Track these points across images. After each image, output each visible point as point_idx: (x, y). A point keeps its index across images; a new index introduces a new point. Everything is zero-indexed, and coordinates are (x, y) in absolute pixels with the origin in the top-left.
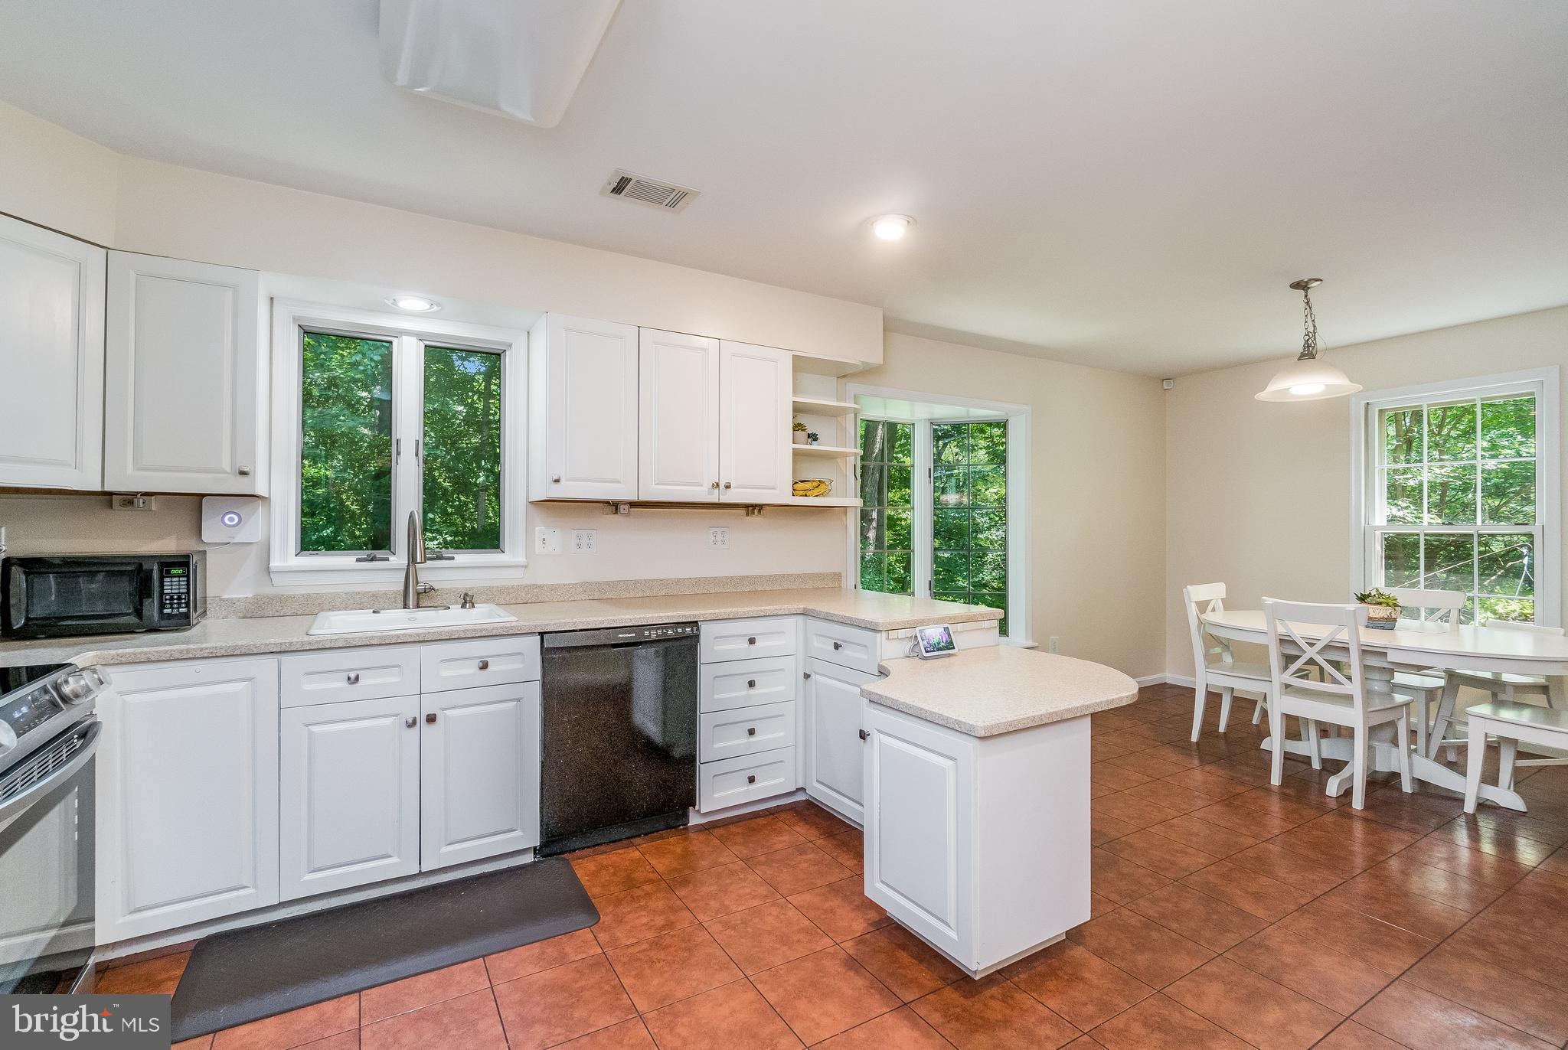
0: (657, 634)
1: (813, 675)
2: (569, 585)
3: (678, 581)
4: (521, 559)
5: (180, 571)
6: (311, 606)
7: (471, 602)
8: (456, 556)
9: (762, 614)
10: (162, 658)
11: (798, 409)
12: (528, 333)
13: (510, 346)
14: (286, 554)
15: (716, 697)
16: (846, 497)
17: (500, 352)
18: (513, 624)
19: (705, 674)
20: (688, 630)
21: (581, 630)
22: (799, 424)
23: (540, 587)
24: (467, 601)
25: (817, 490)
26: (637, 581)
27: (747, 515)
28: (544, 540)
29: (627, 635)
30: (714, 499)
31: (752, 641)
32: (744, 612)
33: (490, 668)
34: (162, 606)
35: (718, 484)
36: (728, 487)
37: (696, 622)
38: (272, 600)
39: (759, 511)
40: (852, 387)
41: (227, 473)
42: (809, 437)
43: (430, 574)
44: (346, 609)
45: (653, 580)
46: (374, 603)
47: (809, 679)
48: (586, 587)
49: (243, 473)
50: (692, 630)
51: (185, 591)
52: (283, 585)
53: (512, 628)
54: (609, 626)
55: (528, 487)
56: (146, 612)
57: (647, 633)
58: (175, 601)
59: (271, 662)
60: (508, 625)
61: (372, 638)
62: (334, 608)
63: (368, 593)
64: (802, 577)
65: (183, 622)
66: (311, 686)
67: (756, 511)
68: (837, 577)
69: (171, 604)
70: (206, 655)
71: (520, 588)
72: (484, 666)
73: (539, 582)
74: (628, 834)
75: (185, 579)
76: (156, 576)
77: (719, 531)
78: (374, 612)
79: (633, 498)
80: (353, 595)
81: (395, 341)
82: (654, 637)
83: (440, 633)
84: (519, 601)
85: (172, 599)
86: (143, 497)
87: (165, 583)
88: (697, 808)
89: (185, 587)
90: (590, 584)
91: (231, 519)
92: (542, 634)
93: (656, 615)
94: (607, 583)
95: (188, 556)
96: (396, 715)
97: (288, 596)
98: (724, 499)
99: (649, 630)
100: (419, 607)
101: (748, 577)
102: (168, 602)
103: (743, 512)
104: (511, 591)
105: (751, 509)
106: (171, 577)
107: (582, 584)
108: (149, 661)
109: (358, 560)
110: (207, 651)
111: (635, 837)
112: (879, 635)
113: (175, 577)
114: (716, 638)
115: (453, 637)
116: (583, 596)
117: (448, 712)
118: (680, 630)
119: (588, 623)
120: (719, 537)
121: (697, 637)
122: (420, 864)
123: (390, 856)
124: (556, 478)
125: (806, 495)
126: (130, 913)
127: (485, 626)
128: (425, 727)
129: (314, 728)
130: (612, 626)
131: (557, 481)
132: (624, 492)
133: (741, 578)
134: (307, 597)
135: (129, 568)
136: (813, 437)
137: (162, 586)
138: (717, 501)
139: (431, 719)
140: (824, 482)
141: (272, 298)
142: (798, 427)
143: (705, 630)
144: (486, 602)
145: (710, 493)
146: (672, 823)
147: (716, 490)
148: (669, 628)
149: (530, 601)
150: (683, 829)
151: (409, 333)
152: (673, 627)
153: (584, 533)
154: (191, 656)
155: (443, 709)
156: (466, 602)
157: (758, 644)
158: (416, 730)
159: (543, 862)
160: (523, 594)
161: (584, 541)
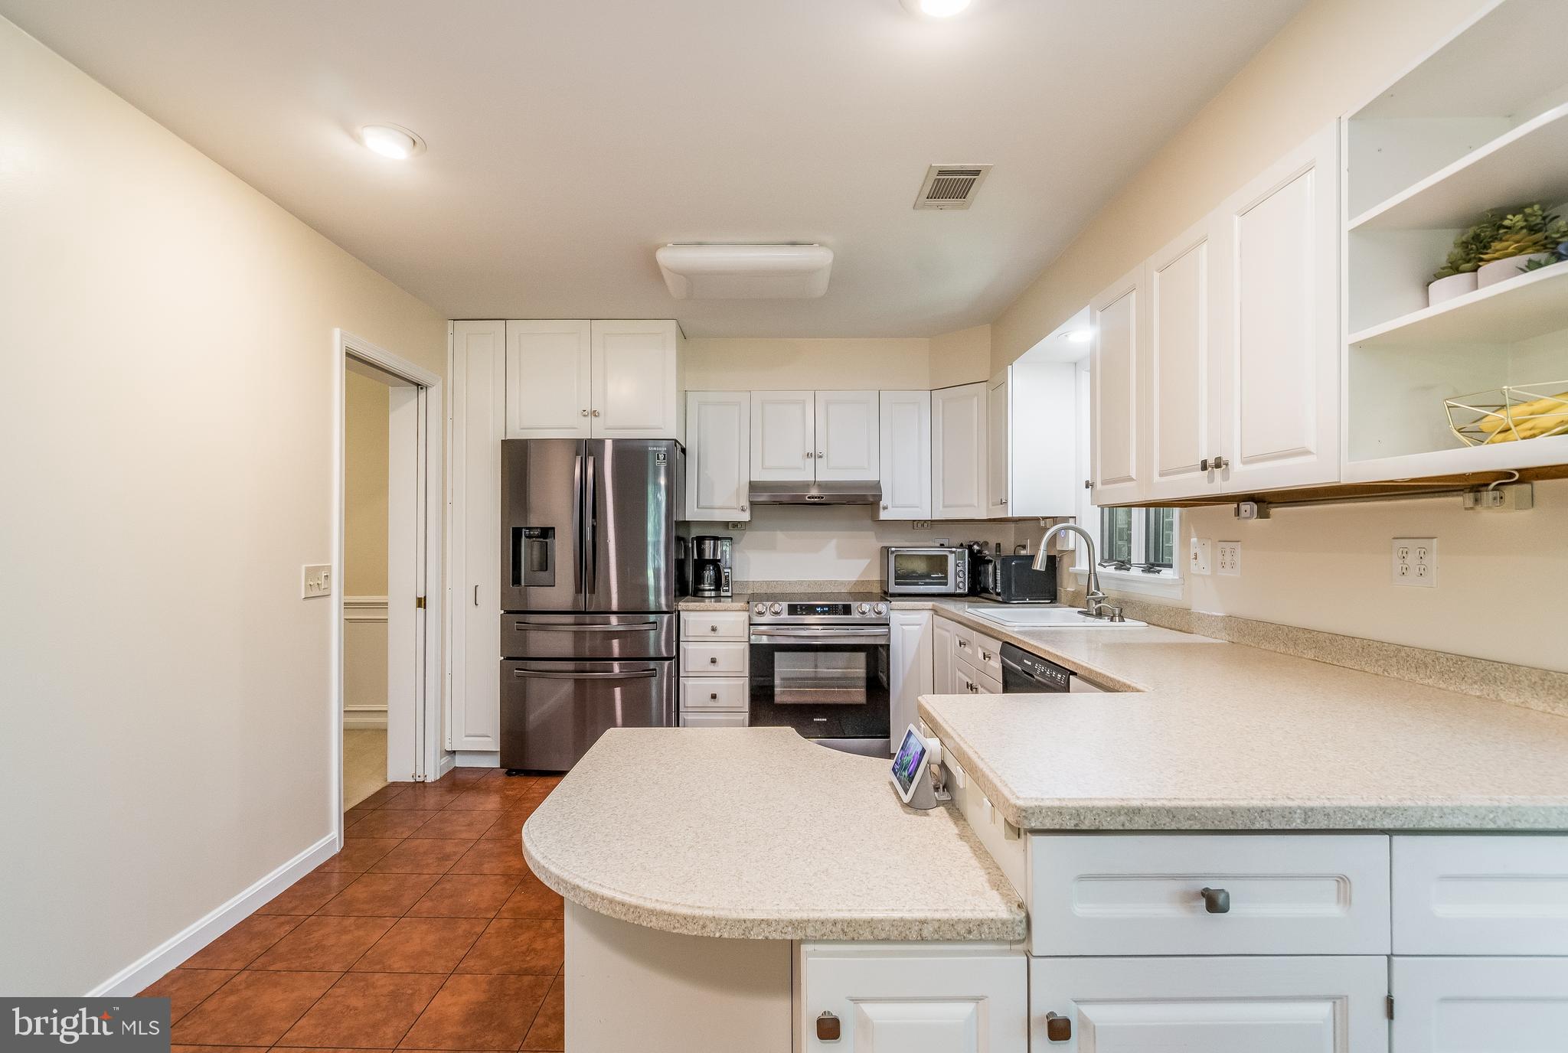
0: (1041, 670)
2: (1213, 616)
3: (1333, 638)
4: (1178, 578)
23: (1190, 614)
24: (1117, 614)
28: (1196, 554)
29: (1027, 662)
35: (1206, 464)
48: (1227, 622)
57: (1037, 667)
71: (1177, 612)
72: (989, 658)
77: (1411, 546)
90: (1230, 618)
94: (1246, 622)
99: (1039, 663)
107: (1223, 619)
118: (1054, 674)
120: (1412, 559)
131: (1093, 486)
145: (1209, 481)
148: (1049, 667)
153: (1228, 547)
160: (1179, 619)
161: (1228, 558)
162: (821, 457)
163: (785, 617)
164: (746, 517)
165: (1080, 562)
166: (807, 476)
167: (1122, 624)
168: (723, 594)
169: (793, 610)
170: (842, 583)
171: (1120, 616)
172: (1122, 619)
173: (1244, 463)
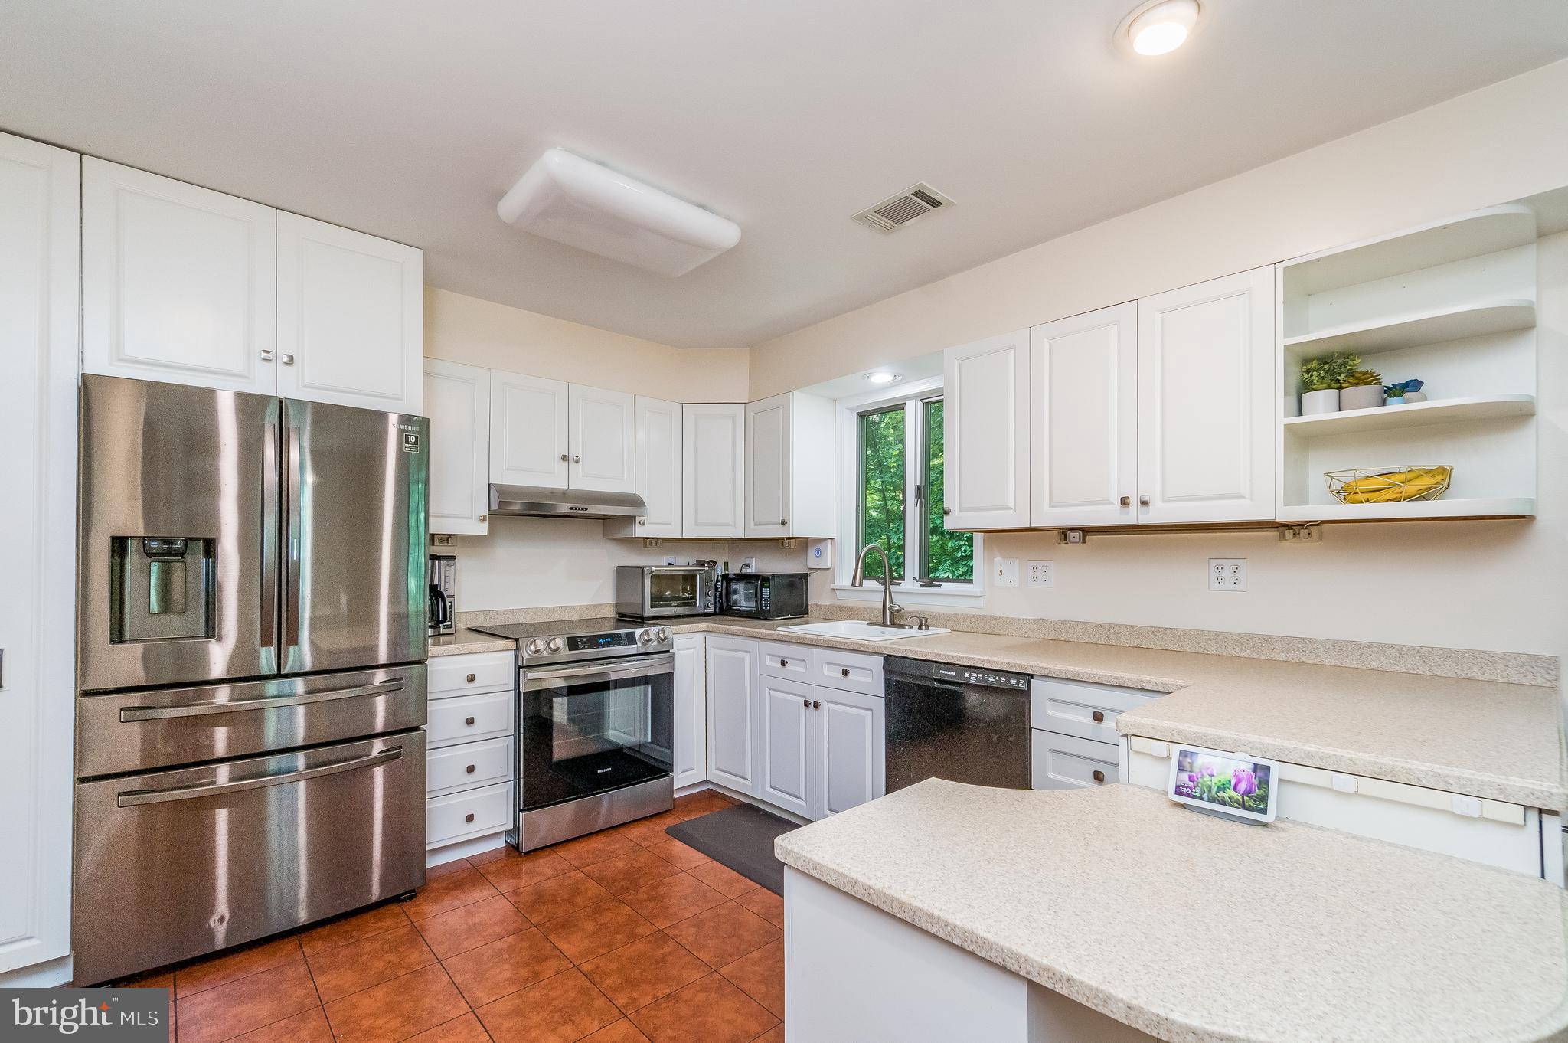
0: (977, 678)
2: (1023, 620)
3: (1156, 630)
7: (928, 625)
8: (943, 584)
10: (723, 632)
14: (843, 578)
15: (1051, 775)
20: (1013, 681)
23: (997, 619)
24: (923, 623)
26: (1101, 625)
27: (1284, 540)
28: (1001, 571)
29: (948, 673)
31: (1098, 717)
32: (1088, 674)
33: (851, 677)
35: (1128, 500)
36: (1146, 502)
37: (1031, 675)
38: (836, 608)
39: (1310, 532)
41: (780, 524)
45: (1120, 626)
48: (1042, 624)
49: (783, 523)
50: (1018, 683)
52: (843, 599)
53: (862, 645)
57: (967, 675)
61: (793, 637)
67: (1302, 532)
71: (979, 618)
72: (846, 674)
73: (998, 614)
77: (1226, 563)
78: (866, 624)
79: (1024, 524)
81: (907, 406)
82: (973, 680)
84: (979, 630)
90: (1045, 621)
91: (818, 553)
92: (886, 656)
94: (1064, 623)
98: (1146, 520)
99: (971, 672)
100: (893, 624)
101: (1282, 638)
103: (1273, 534)
104: (972, 620)
107: (1036, 621)
108: (719, 632)
114: (1050, 700)
115: (829, 645)
117: (829, 705)
118: (1003, 680)
120: (1227, 573)
121: (1028, 694)
123: (802, 800)
124: (947, 510)
125: (1368, 500)
127: (849, 641)
129: (771, 692)
131: (948, 512)
133: (1270, 639)
136: (1398, 391)
139: (816, 705)
143: (1037, 687)
148: (992, 674)
149: (988, 632)
152: (996, 675)
153: (1038, 565)
154: (731, 633)
155: (827, 702)
156: (921, 625)
157: (1107, 722)
160: (982, 624)
161: (1040, 574)
162: (577, 461)
163: (566, 654)
164: (482, 529)
165: (841, 577)
166: (560, 484)
167: (928, 632)
168: (442, 631)
169: (573, 643)
170: (573, 608)
171: (926, 624)
172: (927, 628)
173: (1165, 501)
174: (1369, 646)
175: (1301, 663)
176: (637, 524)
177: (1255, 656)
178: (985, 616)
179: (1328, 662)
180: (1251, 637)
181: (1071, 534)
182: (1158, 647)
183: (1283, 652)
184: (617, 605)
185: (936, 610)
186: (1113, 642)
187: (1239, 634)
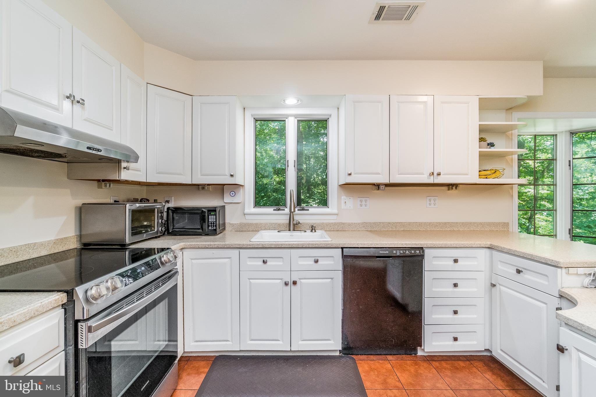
0: (400, 252)
1: (498, 285)
2: (356, 223)
3: (410, 224)
4: (335, 211)
5: (214, 213)
6: (256, 228)
7: (314, 230)
8: (310, 209)
9: (462, 246)
10: (203, 247)
11: (482, 130)
12: (338, 108)
13: (331, 116)
14: (250, 208)
15: (434, 289)
16: (512, 178)
17: (326, 119)
18: (329, 242)
19: (427, 277)
20: (418, 252)
21: (361, 248)
22: (482, 138)
23: (344, 224)
25: (494, 175)
26: (389, 223)
27: (449, 190)
28: (345, 202)
29: (384, 252)
30: (431, 181)
31: (456, 261)
32: (451, 244)
33: (319, 262)
34: (208, 226)
35: (433, 173)
36: (439, 174)
37: (422, 248)
38: (245, 225)
39: (456, 188)
40: (516, 115)
41: (227, 176)
42: (488, 145)
43: (300, 217)
44: (269, 229)
46: (279, 228)
47: (495, 287)
48: (365, 225)
49: (232, 176)
51: (215, 221)
52: (250, 219)
53: (328, 244)
54: (375, 247)
55: (338, 178)
56: (204, 227)
57: (395, 252)
58: (212, 225)
59: (236, 251)
60: (327, 242)
61: (272, 244)
62: (265, 229)
63: (276, 223)
64: (482, 224)
65: (214, 232)
66: (250, 263)
67: (454, 188)
68: (506, 225)
69: (211, 225)
70: (216, 247)
71: (335, 224)
72: (316, 261)
73: (343, 222)
74: (385, 353)
75: (215, 216)
76: (206, 215)
77: (432, 198)
78: (278, 232)
79: (387, 181)
80: (272, 224)
81: (287, 120)
82: (398, 254)
83: (298, 244)
85: (211, 224)
86: (208, 186)
87: (209, 218)
88: (422, 348)
89: (215, 219)
90: (366, 223)
91: (233, 194)
92: (342, 248)
93: (400, 242)
94: (375, 223)
95: (216, 208)
96: (282, 279)
97: (250, 223)
98: (436, 181)
99: (396, 250)
100: (294, 231)
101: (449, 223)
102: (210, 225)
103: (445, 188)
104: (332, 225)
105: (451, 186)
106: (211, 215)
107: (363, 223)
108: (199, 248)
109: (274, 210)
110: (216, 245)
111: (388, 355)
112: (559, 270)
113: (212, 215)
114: (434, 257)
115: (304, 247)
116: (363, 229)
117: (302, 281)
118: (413, 252)
119: (364, 244)
120: (432, 202)
121: (423, 256)
122: (291, 346)
123: (279, 340)
124: (349, 173)
125: (487, 178)
126: (195, 342)
127: (317, 242)
128: (293, 287)
129: (251, 281)
130: (376, 247)
131: (350, 174)
132: (383, 179)
133: (445, 223)
134: (256, 224)
135: (199, 212)
136: (491, 145)
137: (208, 219)
138: (432, 182)
139: (295, 283)
140: (498, 170)
141: (244, 108)
142: (481, 140)
143: (428, 253)
144: (321, 230)
145: (428, 178)
146: (408, 352)
147: (432, 177)
148: (407, 250)
149: (339, 230)
150: (414, 356)
151: (291, 115)
152: (409, 250)
153: (363, 199)
154: (211, 247)
155: (300, 279)
156: (312, 229)
157: (460, 263)
158: (289, 287)
159: (344, 357)
160: (336, 227)
161: (364, 203)
165: (248, 207)
174: (471, 223)
175: (454, 231)
176: (122, 169)
177: (441, 230)
178: (338, 223)
179: (460, 230)
180: (440, 223)
181: (381, 187)
182: (411, 230)
183: (449, 228)
184: (80, 236)
185: (318, 222)
186: (394, 230)
187: (437, 223)
